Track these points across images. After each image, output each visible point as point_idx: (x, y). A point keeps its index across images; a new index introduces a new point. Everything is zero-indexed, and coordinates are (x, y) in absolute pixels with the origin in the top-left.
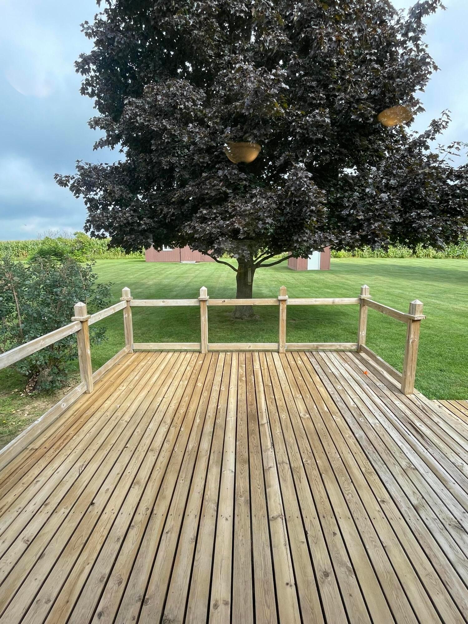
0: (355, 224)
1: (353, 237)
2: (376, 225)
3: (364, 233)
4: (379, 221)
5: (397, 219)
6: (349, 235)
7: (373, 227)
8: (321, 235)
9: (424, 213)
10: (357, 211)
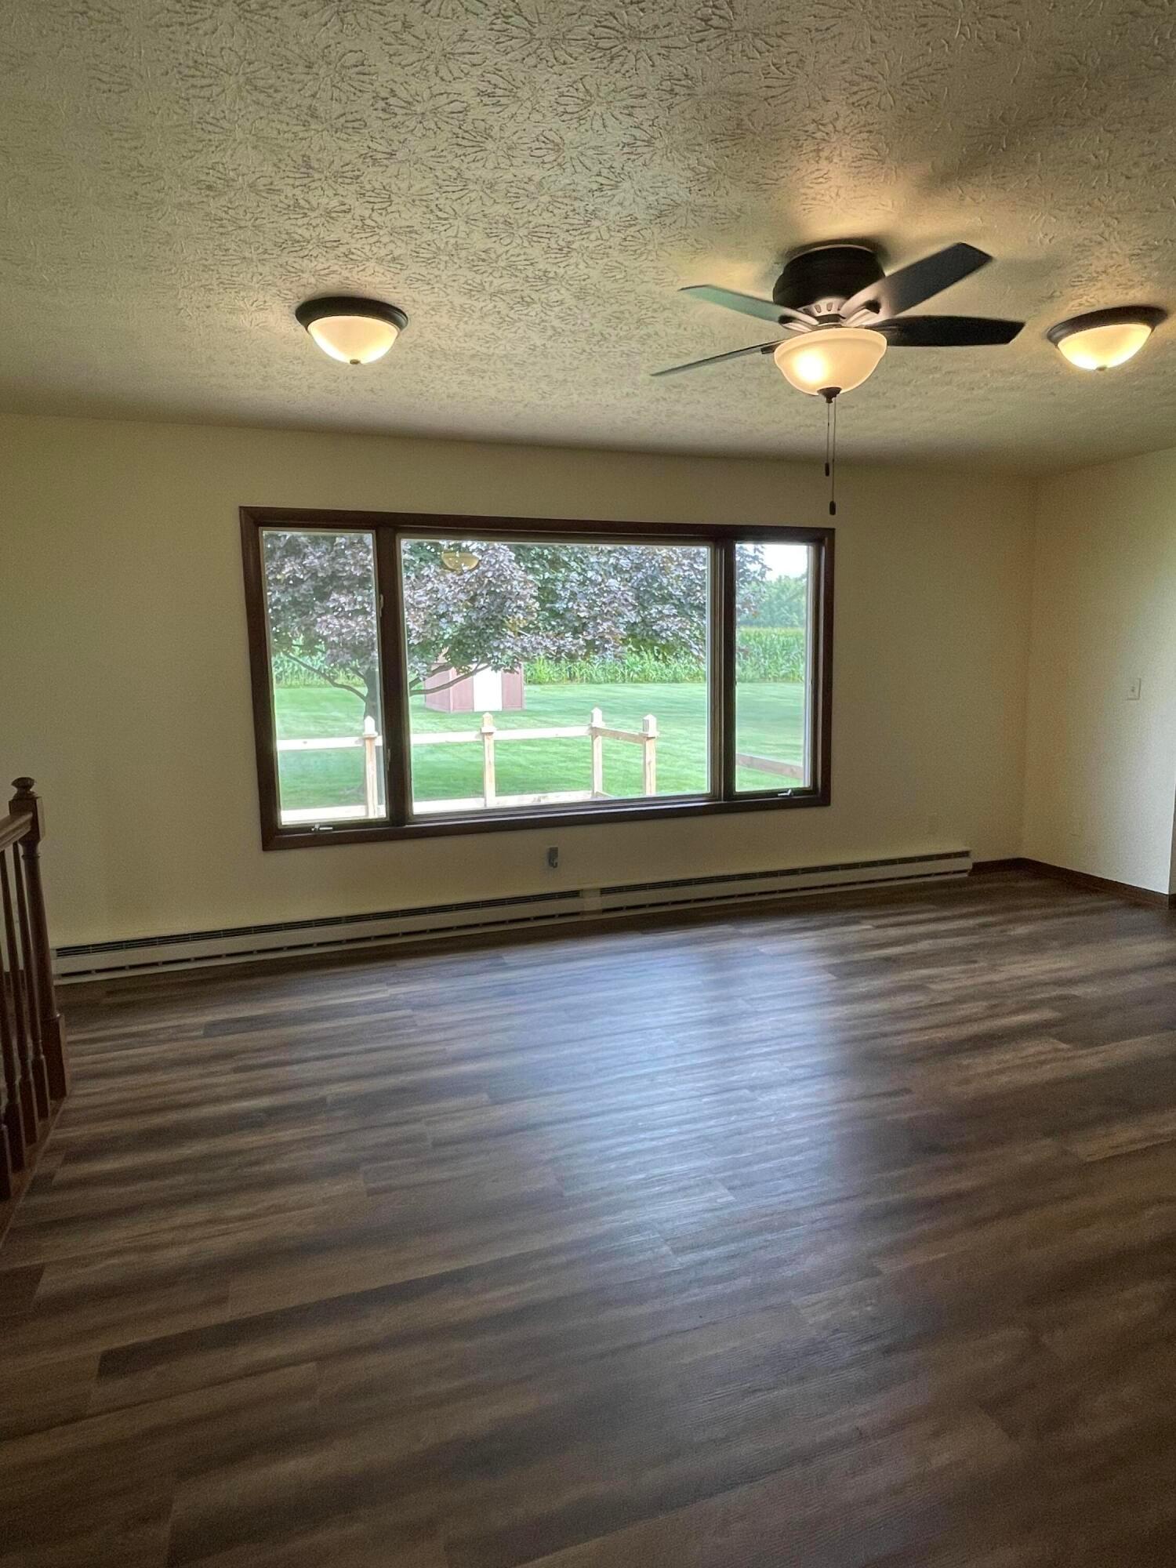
0: (577, 624)
1: (575, 641)
2: (605, 625)
3: (589, 638)
4: (608, 620)
5: (632, 617)
6: (570, 639)
7: (601, 630)
8: (533, 639)
9: (667, 609)
10: (578, 605)
